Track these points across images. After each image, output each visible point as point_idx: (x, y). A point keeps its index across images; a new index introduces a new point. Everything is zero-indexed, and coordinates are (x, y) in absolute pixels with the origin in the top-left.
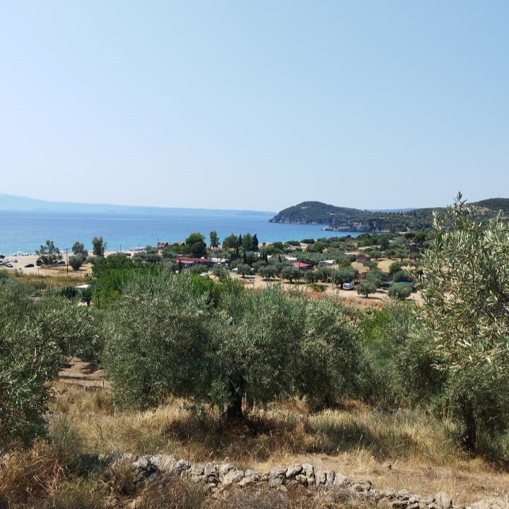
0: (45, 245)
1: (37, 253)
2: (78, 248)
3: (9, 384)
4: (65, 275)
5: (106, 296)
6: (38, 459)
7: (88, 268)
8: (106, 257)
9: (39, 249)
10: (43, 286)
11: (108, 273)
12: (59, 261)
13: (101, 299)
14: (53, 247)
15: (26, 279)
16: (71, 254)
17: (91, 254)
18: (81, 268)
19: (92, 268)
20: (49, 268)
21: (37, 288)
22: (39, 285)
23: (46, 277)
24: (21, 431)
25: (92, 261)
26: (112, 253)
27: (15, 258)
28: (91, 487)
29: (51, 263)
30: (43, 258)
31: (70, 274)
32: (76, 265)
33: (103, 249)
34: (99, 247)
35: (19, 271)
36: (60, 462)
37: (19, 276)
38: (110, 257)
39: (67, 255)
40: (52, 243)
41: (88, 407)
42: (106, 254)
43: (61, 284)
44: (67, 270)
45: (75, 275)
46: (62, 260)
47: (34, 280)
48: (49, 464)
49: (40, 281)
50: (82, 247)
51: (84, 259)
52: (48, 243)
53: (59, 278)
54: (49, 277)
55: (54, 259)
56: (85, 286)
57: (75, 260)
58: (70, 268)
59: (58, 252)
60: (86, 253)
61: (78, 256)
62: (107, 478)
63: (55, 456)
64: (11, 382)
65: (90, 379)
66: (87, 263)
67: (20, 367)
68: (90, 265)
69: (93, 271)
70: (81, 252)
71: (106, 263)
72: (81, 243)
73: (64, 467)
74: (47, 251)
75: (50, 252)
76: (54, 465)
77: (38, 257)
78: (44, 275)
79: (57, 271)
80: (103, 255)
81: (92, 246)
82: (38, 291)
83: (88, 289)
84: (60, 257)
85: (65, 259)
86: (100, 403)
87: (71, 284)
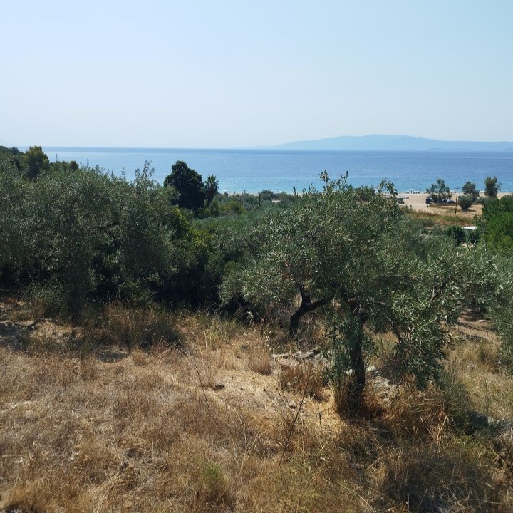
0: (436, 183)
1: (428, 191)
2: (469, 188)
3: (410, 320)
4: (453, 214)
5: (496, 240)
6: (426, 401)
7: (478, 209)
8: (499, 198)
9: (430, 187)
10: (430, 224)
11: (501, 216)
12: (448, 200)
13: (490, 243)
14: (444, 186)
15: (415, 216)
16: (461, 194)
17: (482, 194)
18: (470, 209)
19: (483, 209)
20: (437, 207)
21: (424, 225)
22: (426, 222)
23: (434, 215)
24: (417, 369)
25: (482, 202)
26: (506, 194)
27: (407, 195)
28: (479, 451)
29: (441, 202)
30: (433, 196)
31: (458, 214)
32: (465, 205)
33: (497, 189)
34: (491, 187)
35: (409, 208)
36: (446, 411)
37: (409, 212)
38: (504, 198)
39: (457, 194)
40: (443, 182)
41: (470, 358)
42: (500, 195)
43: (448, 223)
44: (456, 210)
45: (463, 215)
46: (452, 200)
47: (422, 217)
48: (434, 409)
49: (428, 218)
50: (474, 186)
51: (475, 199)
52: (439, 182)
53: (446, 217)
54: (437, 215)
55: (443, 198)
56: (474, 228)
57: (464, 200)
58: (459, 207)
59: (448, 192)
60: (477, 193)
61: (468, 196)
62: (498, 447)
63: (442, 403)
64: (412, 319)
65: (470, 327)
66: (477, 204)
67: (422, 305)
68: (480, 206)
69: (483, 212)
70: (472, 191)
71: (498, 205)
72: (472, 183)
73: (450, 418)
74: (437, 190)
75: (440, 191)
76: (439, 412)
77: (428, 195)
78: (433, 213)
79: (446, 210)
80: (495, 196)
81: (485, 186)
82: (425, 228)
83: (476, 231)
84: (450, 197)
85: (454, 199)
86: (483, 357)
87: (458, 225)
